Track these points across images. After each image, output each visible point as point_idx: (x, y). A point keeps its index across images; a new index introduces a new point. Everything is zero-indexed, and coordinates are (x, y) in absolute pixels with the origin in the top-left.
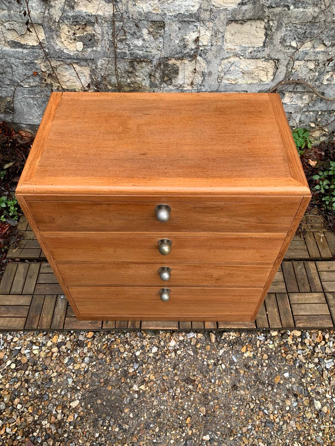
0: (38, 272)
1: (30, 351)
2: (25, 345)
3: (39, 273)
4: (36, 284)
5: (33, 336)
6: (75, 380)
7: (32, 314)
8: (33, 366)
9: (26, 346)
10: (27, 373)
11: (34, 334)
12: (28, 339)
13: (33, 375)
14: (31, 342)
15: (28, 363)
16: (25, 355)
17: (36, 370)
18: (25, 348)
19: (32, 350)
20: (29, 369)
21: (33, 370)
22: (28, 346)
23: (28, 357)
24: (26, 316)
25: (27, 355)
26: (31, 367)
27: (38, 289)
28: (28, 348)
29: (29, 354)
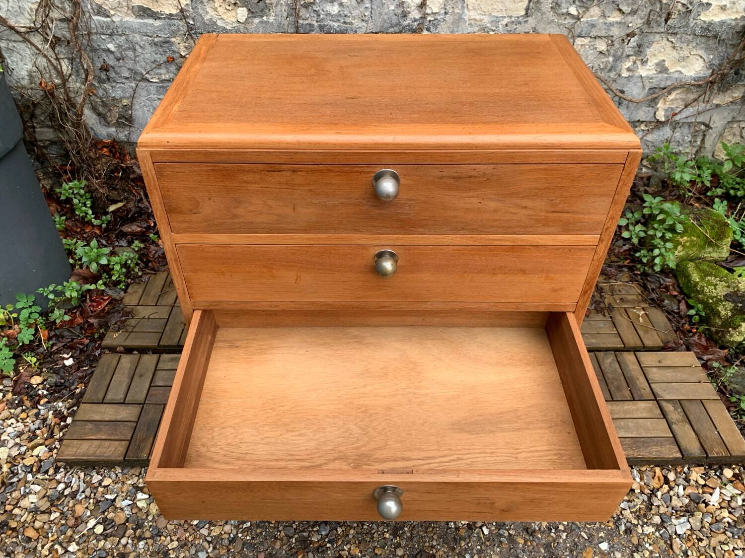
0: (154, 368)
1: (131, 502)
2: (122, 492)
3: (156, 370)
4: (150, 386)
5: (138, 476)
6: (211, 555)
7: (139, 435)
8: (135, 530)
9: (124, 494)
10: (124, 541)
11: (140, 473)
12: (129, 482)
13: (135, 546)
14: (134, 487)
15: (127, 524)
16: (122, 509)
17: (140, 536)
18: (122, 496)
19: (135, 501)
20: (127, 535)
21: (135, 536)
22: (129, 494)
23: (127, 512)
24: (129, 438)
25: (126, 509)
26: (132, 531)
27: (152, 395)
28: (128, 498)
29: (130, 507)
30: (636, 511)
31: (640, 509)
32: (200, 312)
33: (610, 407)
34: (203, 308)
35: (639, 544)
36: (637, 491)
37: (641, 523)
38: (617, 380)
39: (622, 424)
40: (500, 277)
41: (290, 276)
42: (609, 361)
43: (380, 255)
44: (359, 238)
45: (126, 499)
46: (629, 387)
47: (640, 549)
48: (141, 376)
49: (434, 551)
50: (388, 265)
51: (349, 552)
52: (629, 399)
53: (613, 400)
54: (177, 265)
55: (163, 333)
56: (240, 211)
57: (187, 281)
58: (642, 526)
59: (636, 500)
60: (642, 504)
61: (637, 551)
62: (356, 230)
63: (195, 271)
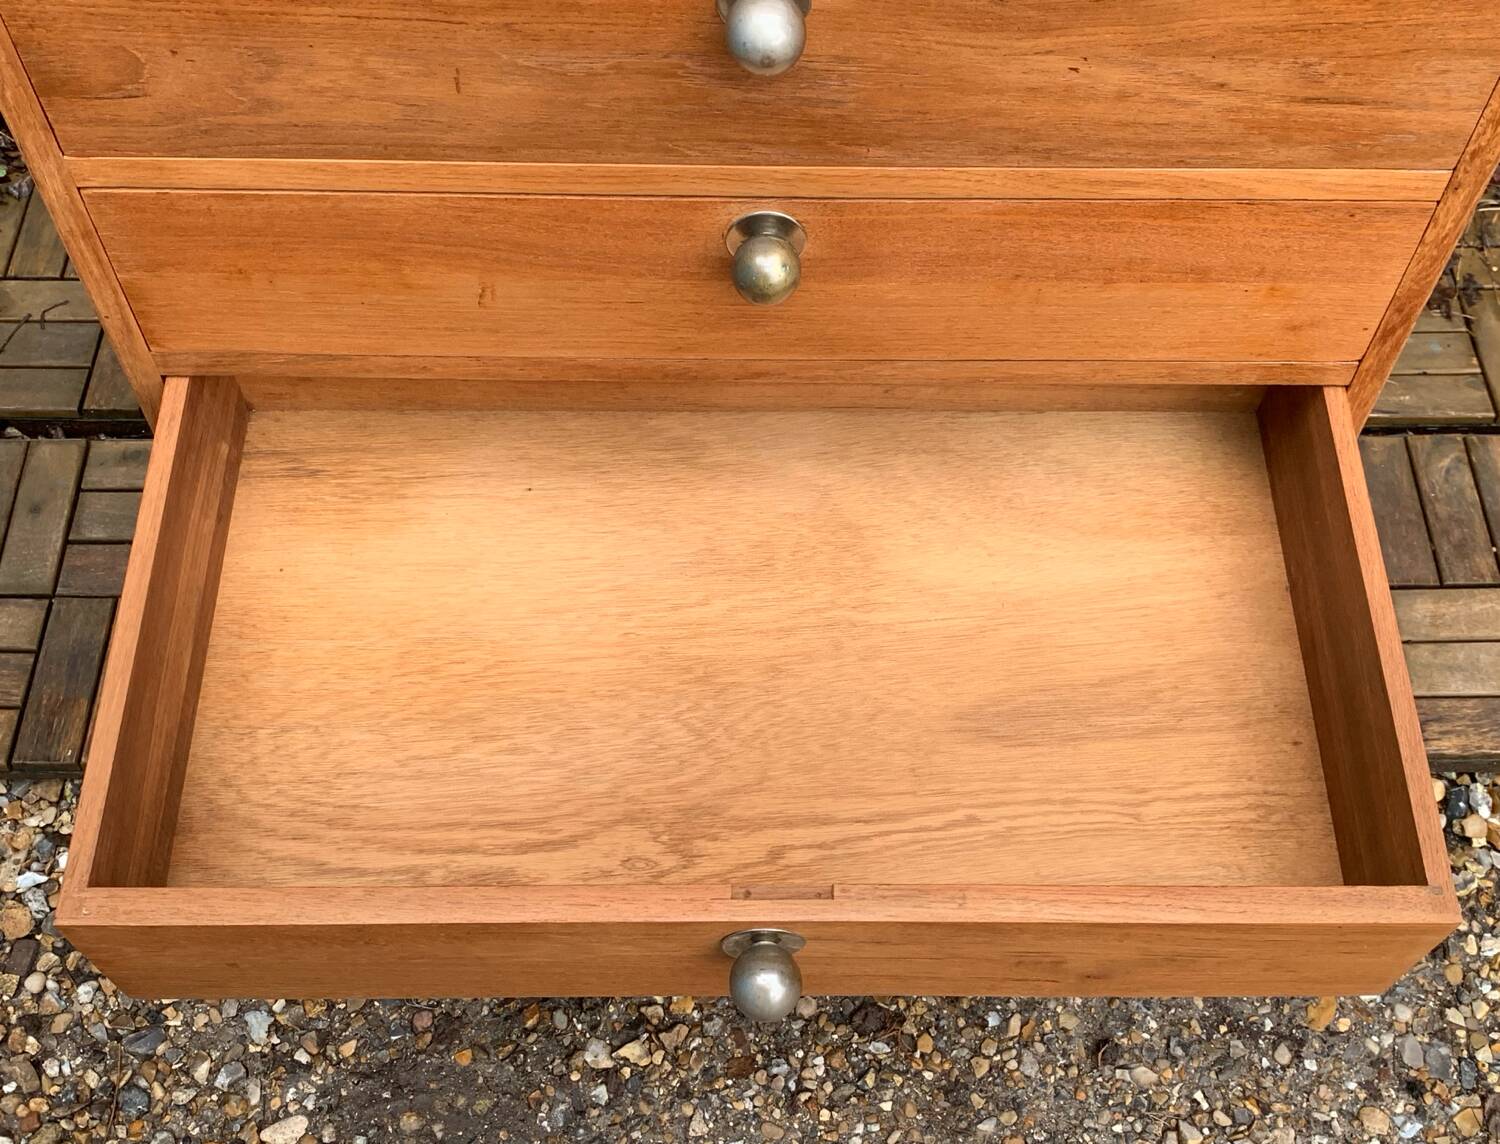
0: (72, 484)
1: (44, 879)
2: (16, 850)
3: (79, 490)
4: (67, 542)
5: (57, 804)
6: (282, 1019)
7: (45, 692)
8: (62, 953)
9: (21, 856)
10: (33, 983)
11: (62, 796)
12: (33, 822)
13: (67, 996)
14: (47, 835)
15: (38, 937)
16: (18, 897)
17: (78, 969)
18: (17, 862)
19: (54, 876)
20: (41, 965)
21: (65, 971)
22: (35, 854)
23: (34, 906)
24: (17, 700)
25: (29, 895)
26: (54, 958)
27: (75, 568)
28: (35, 866)
29: (40, 892)
30: (1469, 897)
31: (1479, 890)
32: (185, 382)
33: (1431, 607)
34: (191, 372)
35: (1466, 986)
36: (1479, 842)
37: (1476, 927)
38: (1460, 523)
39: (1461, 656)
40: (1126, 291)
41: (461, 286)
42: (1446, 462)
43: (750, 228)
44: (676, 178)
45: (29, 868)
46: (1494, 545)
47: (1466, 998)
48: (35, 510)
49: (902, 1005)
50: (771, 265)
51: (666, 1009)
52: (1489, 581)
53: (1442, 586)
54: (95, 252)
55: (91, 370)
56: (276, 90)
57: (130, 293)
58: (1479, 937)
59: (1472, 867)
60: (1487, 877)
61: (1457, 1002)
62: (668, 151)
63: (154, 267)
